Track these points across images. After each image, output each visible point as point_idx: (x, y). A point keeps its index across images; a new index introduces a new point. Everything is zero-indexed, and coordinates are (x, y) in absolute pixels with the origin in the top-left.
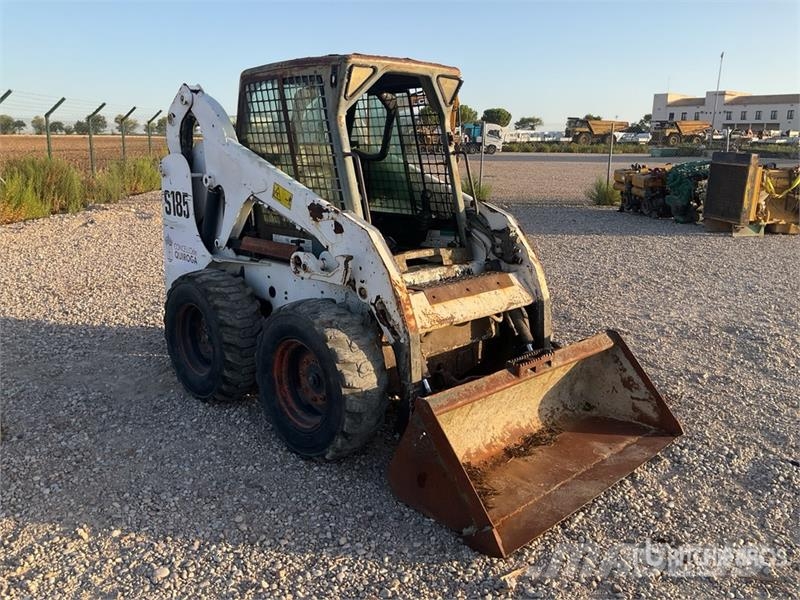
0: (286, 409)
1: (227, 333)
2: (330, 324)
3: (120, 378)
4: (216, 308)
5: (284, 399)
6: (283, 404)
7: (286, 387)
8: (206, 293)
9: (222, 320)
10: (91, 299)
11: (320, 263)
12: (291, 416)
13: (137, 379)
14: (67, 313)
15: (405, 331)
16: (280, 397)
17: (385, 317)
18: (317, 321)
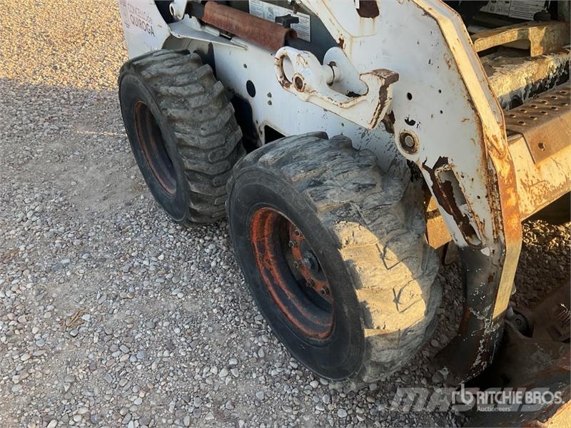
0: (271, 288)
1: (188, 157)
2: (346, 212)
3: (91, 169)
4: (171, 120)
5: (268, 272)
6: (266, 279)
7: (270, 256)
8: (157, 96)
9: (180, 140)
10: (83, 49)
11: (327, 73)
12: (277, 299)
13: (108, 172)
14: (55, 68)
15: (497, 240)
16: (262, 269)
17: (452, 200)
18: (321, 206)
